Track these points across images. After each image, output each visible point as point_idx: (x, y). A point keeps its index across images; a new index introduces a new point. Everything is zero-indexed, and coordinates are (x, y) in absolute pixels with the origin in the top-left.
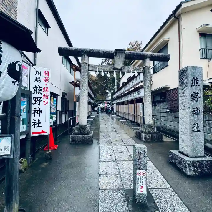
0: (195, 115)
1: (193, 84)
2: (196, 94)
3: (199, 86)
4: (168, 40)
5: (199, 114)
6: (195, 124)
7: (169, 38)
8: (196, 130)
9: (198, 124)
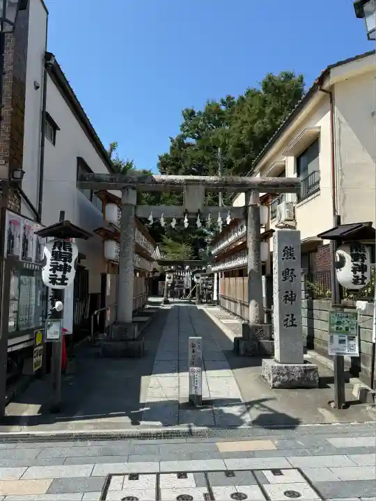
0: (289, 302)
1: (286, 256)
2: (290, 272)
3: (294, 258)
4: (318, 130)
5: (294, 300)
6: (288, 315)
7: (320, 127)
8: (290, 323)
9: (293, 315)
